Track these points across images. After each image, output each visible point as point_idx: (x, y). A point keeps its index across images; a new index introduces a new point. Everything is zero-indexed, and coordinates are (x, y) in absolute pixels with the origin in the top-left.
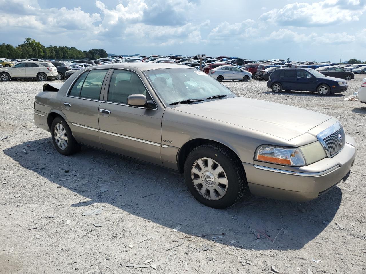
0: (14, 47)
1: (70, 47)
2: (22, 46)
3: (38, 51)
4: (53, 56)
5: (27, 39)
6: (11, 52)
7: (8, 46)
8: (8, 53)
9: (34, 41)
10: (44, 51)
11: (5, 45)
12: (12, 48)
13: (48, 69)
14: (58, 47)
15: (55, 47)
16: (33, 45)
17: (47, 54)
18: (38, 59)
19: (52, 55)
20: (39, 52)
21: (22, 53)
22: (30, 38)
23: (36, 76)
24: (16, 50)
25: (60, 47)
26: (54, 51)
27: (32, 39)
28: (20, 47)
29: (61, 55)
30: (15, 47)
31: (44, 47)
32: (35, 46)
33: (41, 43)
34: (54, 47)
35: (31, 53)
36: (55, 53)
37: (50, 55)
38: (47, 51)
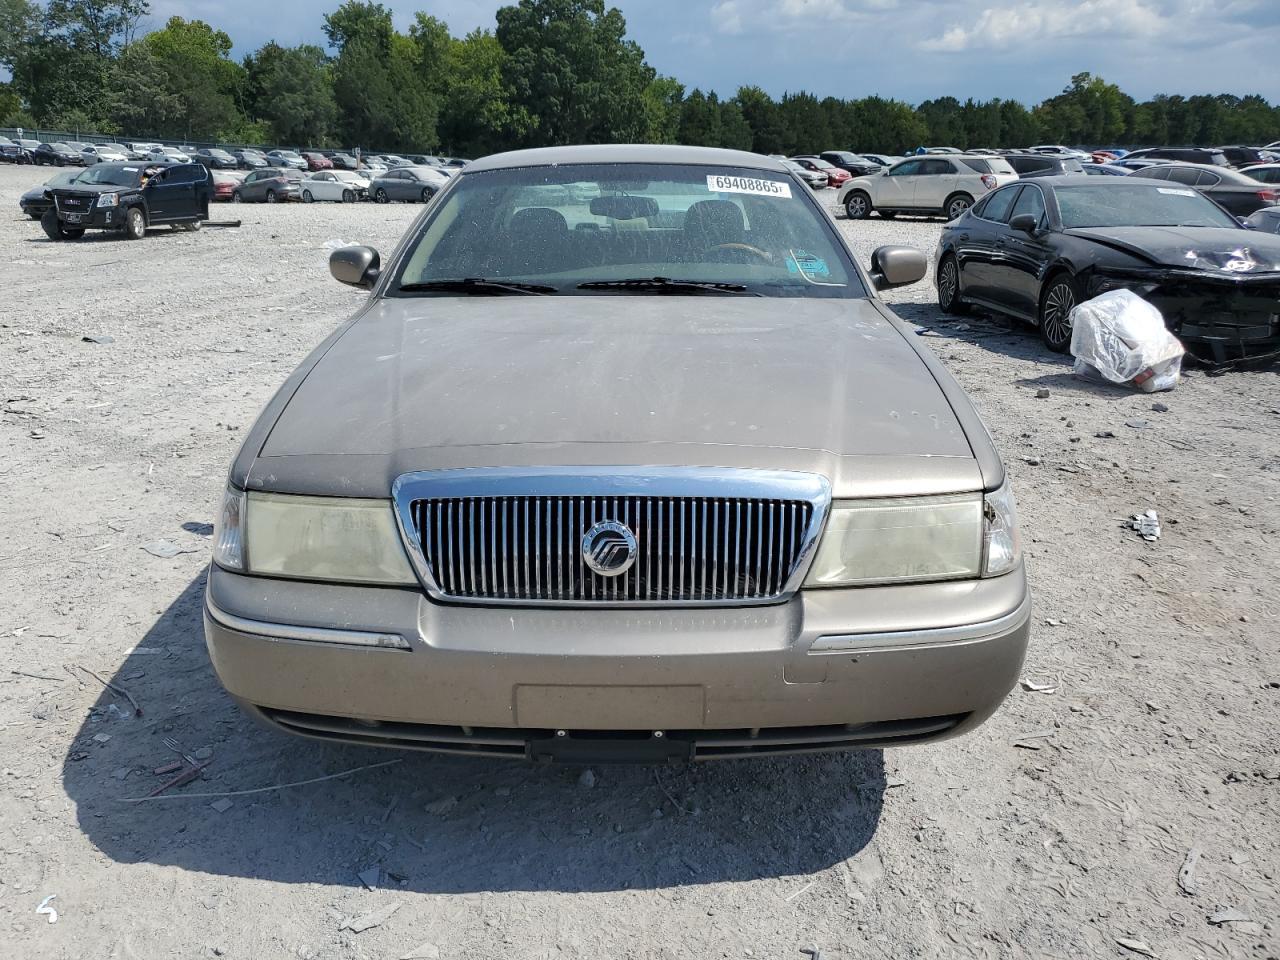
0: (1026, 109)
1: (1241, 97)
2: (1053, 103)
3: (1106, 119)
4: (1157, 135)
5: (1076, 79)
6: (1012, 127)
7: (1010, 106)
8: (1002, 131)
9: (1099, 81)
10: (1128, 119)
11: (1001, 103)
12: (1018, 111)
13: (984, 182)
14: (1187, 99)
15: (1176, 100)
16: (1093, 96)
17: (1136, 126)
18: (1060, 147)
19: (1154, 131)
20: (1105, 124)
21: (1046, 127)
22: (1088, 74)
23: (941, 205)
24: (1030, 120)
25: (1194, 99)
26: (1164, 116)
27: (1093, 77)
28: (1047, 108)
29: (1189, 131)
30: (1028, 109)
31: (1130, 100)
32: (1097, 101)
33: (1123, 90)
34: (1172, 98)
35: (1079, 125)
36: (1169, 123)
37: (1145, 130)
38: (1139, 118)
